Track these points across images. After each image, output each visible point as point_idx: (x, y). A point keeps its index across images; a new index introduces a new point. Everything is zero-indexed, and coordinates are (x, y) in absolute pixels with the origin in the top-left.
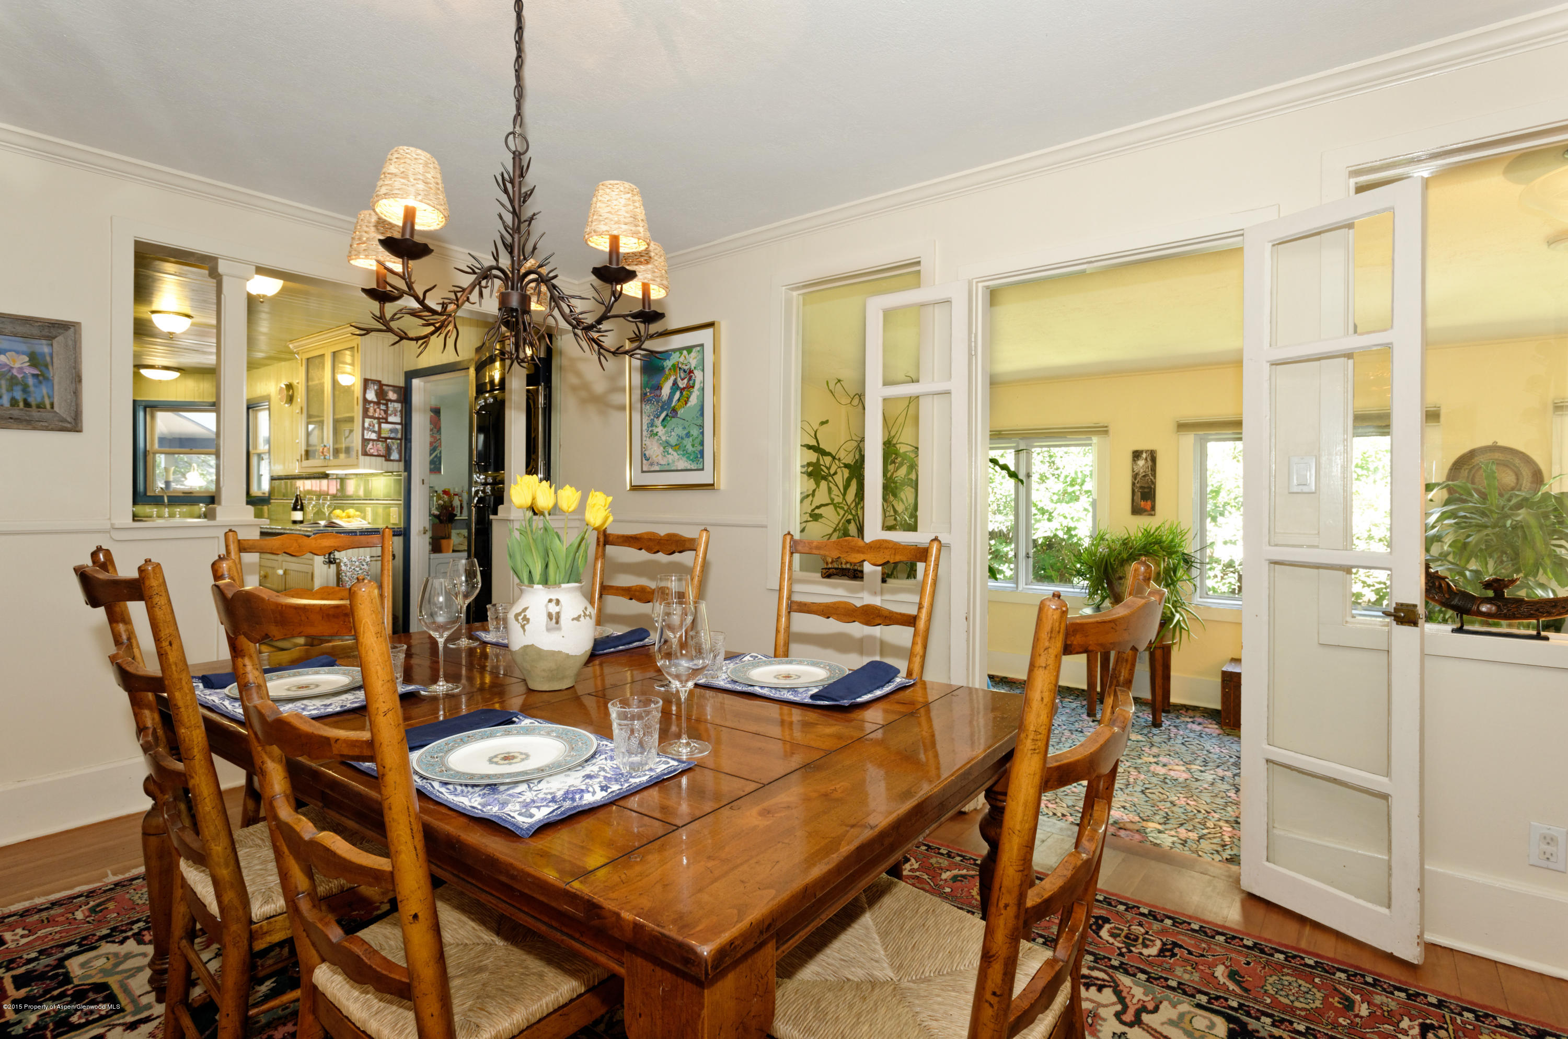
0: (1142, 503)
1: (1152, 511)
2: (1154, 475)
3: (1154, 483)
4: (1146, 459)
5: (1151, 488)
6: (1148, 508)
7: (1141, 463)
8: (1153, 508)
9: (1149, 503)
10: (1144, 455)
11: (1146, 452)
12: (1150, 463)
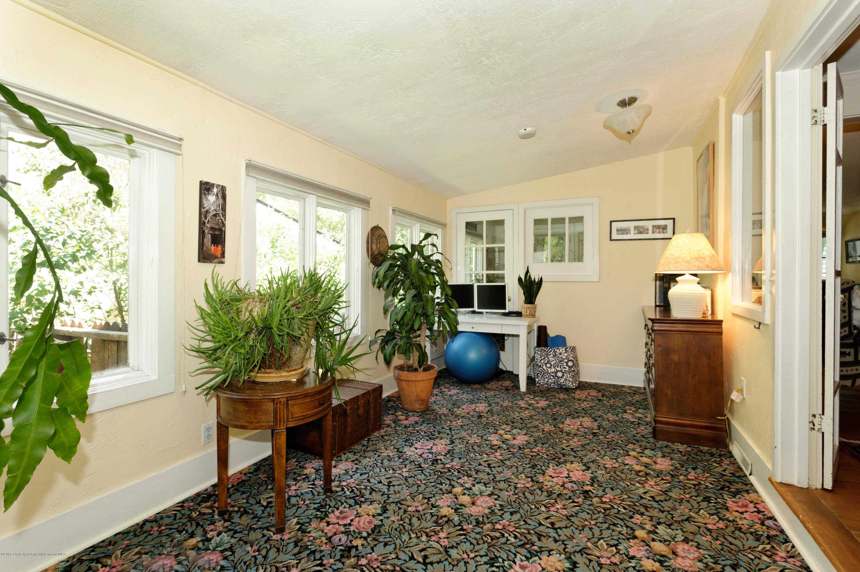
0: (213, 248)
1: (220, 258)
2: (224, 216)
3: (224, 225)
4: (217, 195)
5: (222, 230)
6: (219, 254)
7: (212, 198)
8: (223, 255)
9: (219, 247)
10: (215, 190)
11: (218, 186)
12: (221, 201)
